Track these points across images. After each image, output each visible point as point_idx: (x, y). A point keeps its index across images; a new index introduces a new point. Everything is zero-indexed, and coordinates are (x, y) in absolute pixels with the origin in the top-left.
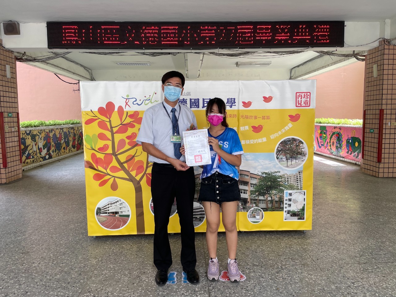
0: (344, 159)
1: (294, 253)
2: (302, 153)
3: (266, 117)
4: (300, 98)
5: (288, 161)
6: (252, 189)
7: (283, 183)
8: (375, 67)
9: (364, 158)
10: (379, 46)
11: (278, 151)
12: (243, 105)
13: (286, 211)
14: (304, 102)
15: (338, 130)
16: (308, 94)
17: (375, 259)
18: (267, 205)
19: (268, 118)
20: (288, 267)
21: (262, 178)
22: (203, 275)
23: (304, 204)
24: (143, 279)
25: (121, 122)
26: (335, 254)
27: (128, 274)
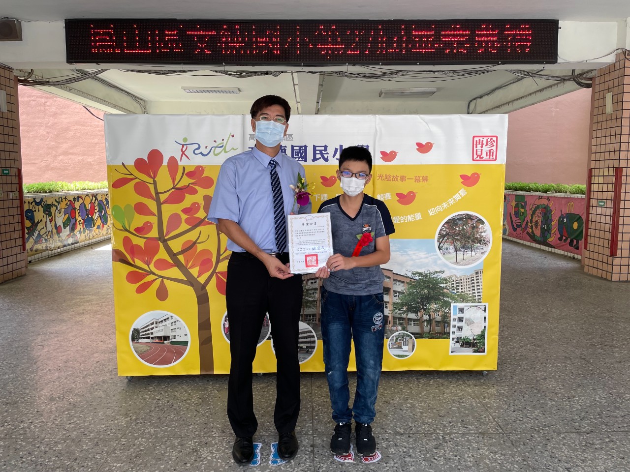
0: (554, 249)
1: (467, 412)
2: (481, 241)
3: (421, 179)
4: (479, 146)
5: (458, 253)
6: (396, 300)
7: (448, 291)
8: (609, 97)
9: (588, 249)
10: (616, 62)
11: (442, 236)
12: (381, 158)
13: (453, 339)
14: (487, 153)
15: (544, 202)
16: (493, 140)
17: (607, 425)
18: (422, 328)
19: (425, 179)
20: (455, 437)
21: (414, 282)
22: (306, 450)
23: (485, 327)
24: (203, 456)
25: (173, 185)
26: (537, 416)
27: (178, 446)
